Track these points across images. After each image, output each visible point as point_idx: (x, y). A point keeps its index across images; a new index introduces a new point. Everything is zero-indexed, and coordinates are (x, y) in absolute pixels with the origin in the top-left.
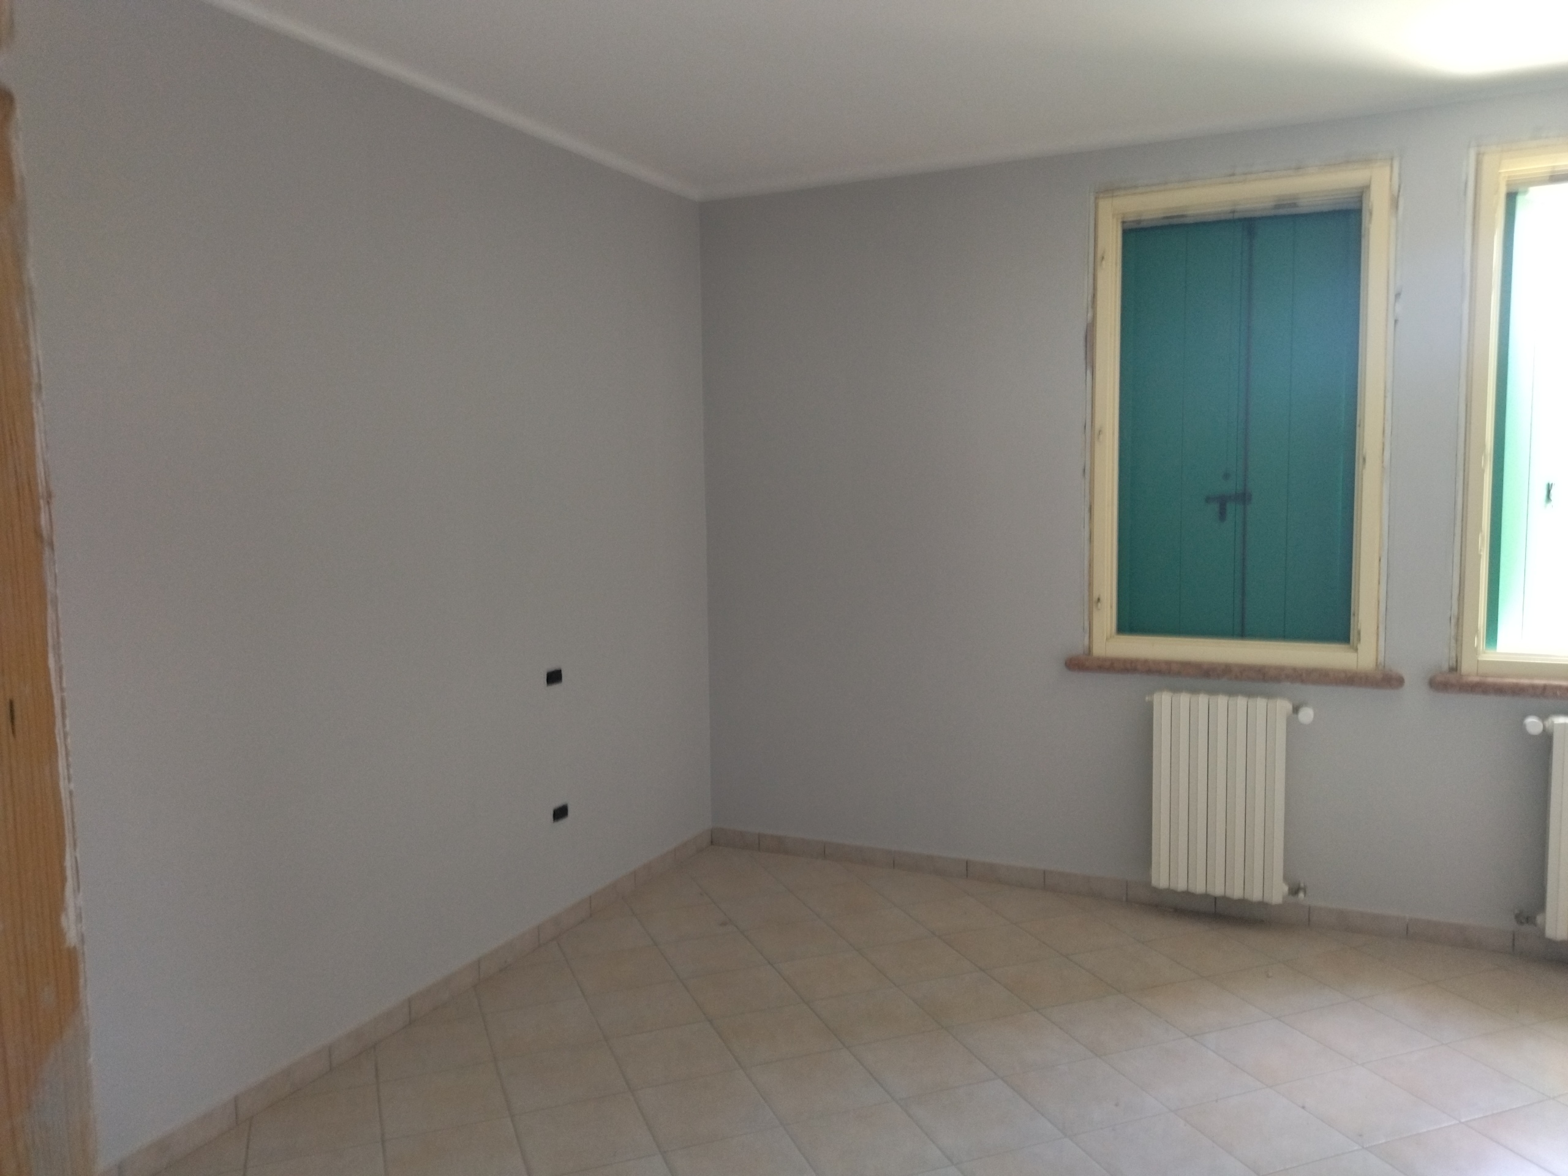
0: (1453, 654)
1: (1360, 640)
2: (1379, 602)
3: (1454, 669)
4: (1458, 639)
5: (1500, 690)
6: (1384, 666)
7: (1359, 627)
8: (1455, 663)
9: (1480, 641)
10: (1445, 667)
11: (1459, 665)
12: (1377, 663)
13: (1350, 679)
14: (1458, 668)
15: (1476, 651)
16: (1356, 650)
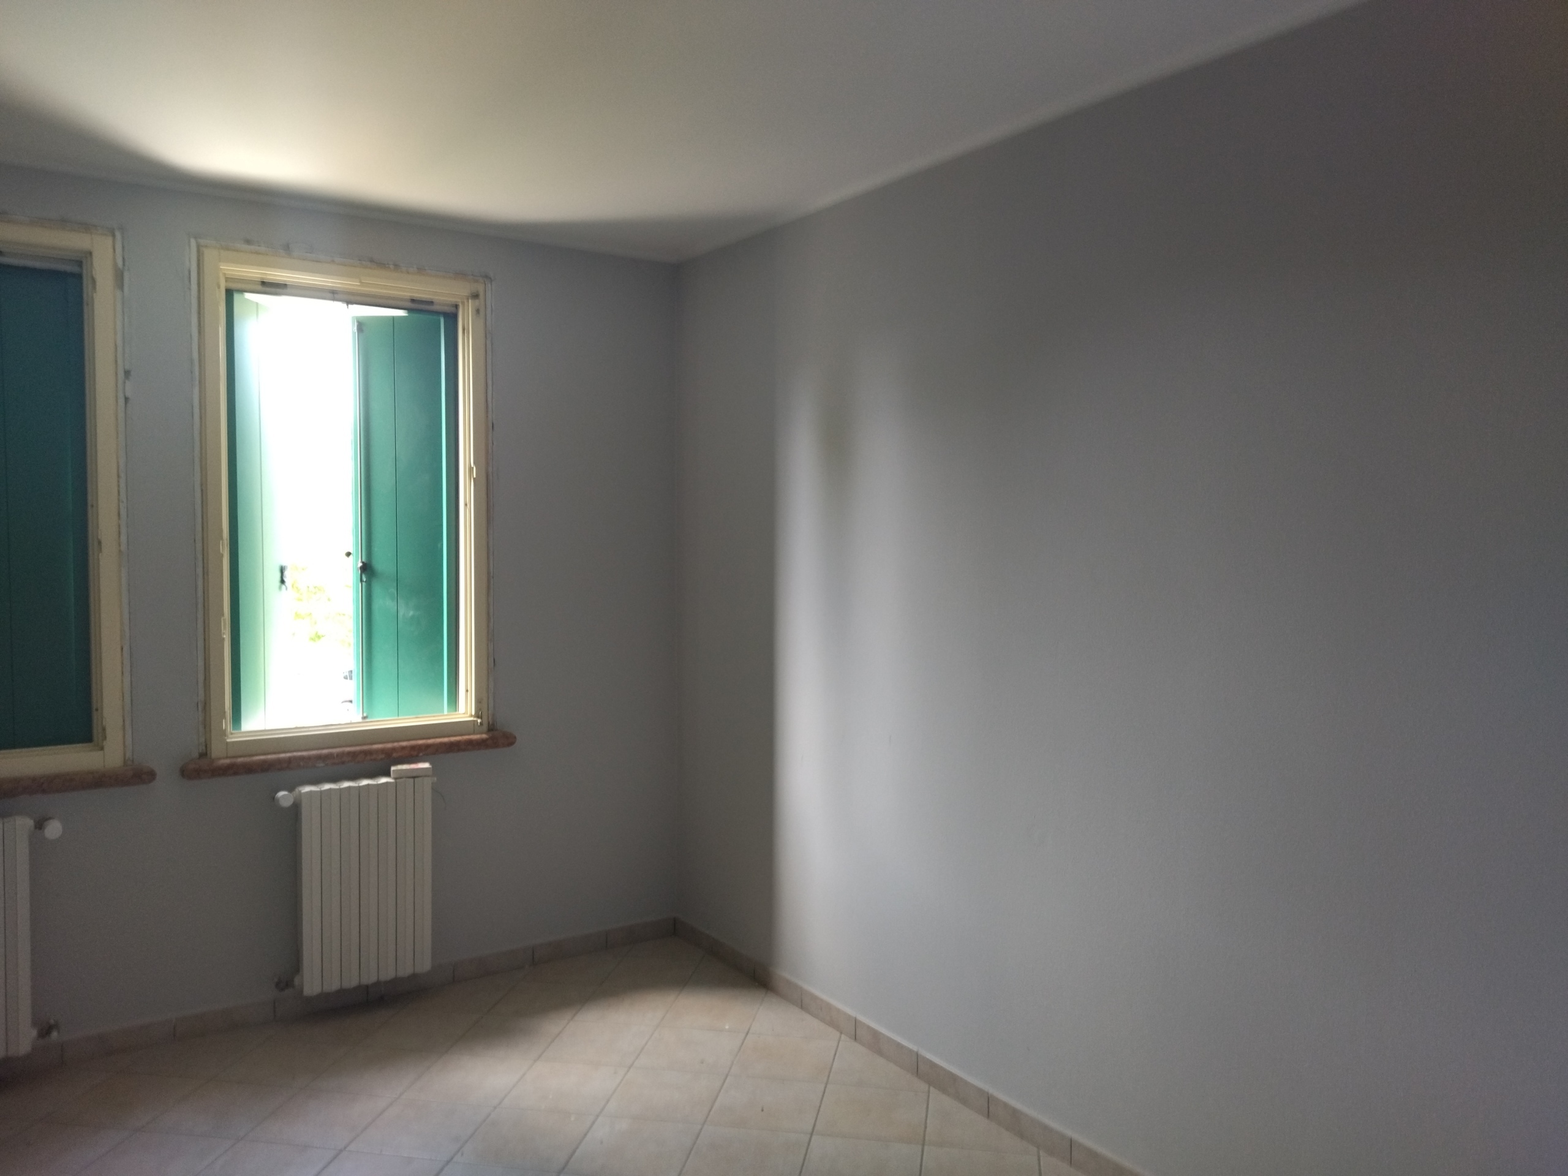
0: (202, 740)
1: (106, 738)
2: (123, 694)
3: (204, 755)
4: (206, 724)
5: (249, 769)
6: (133, 761)
7: (104, 723)
8: (204, 748)
9: (227, 724)
10: (195, 755)
11: (208, 749)
12: (125, 759)
13: (98, 781)
14: (208, 753)
15: (224, 733)
16: (102, 749)
